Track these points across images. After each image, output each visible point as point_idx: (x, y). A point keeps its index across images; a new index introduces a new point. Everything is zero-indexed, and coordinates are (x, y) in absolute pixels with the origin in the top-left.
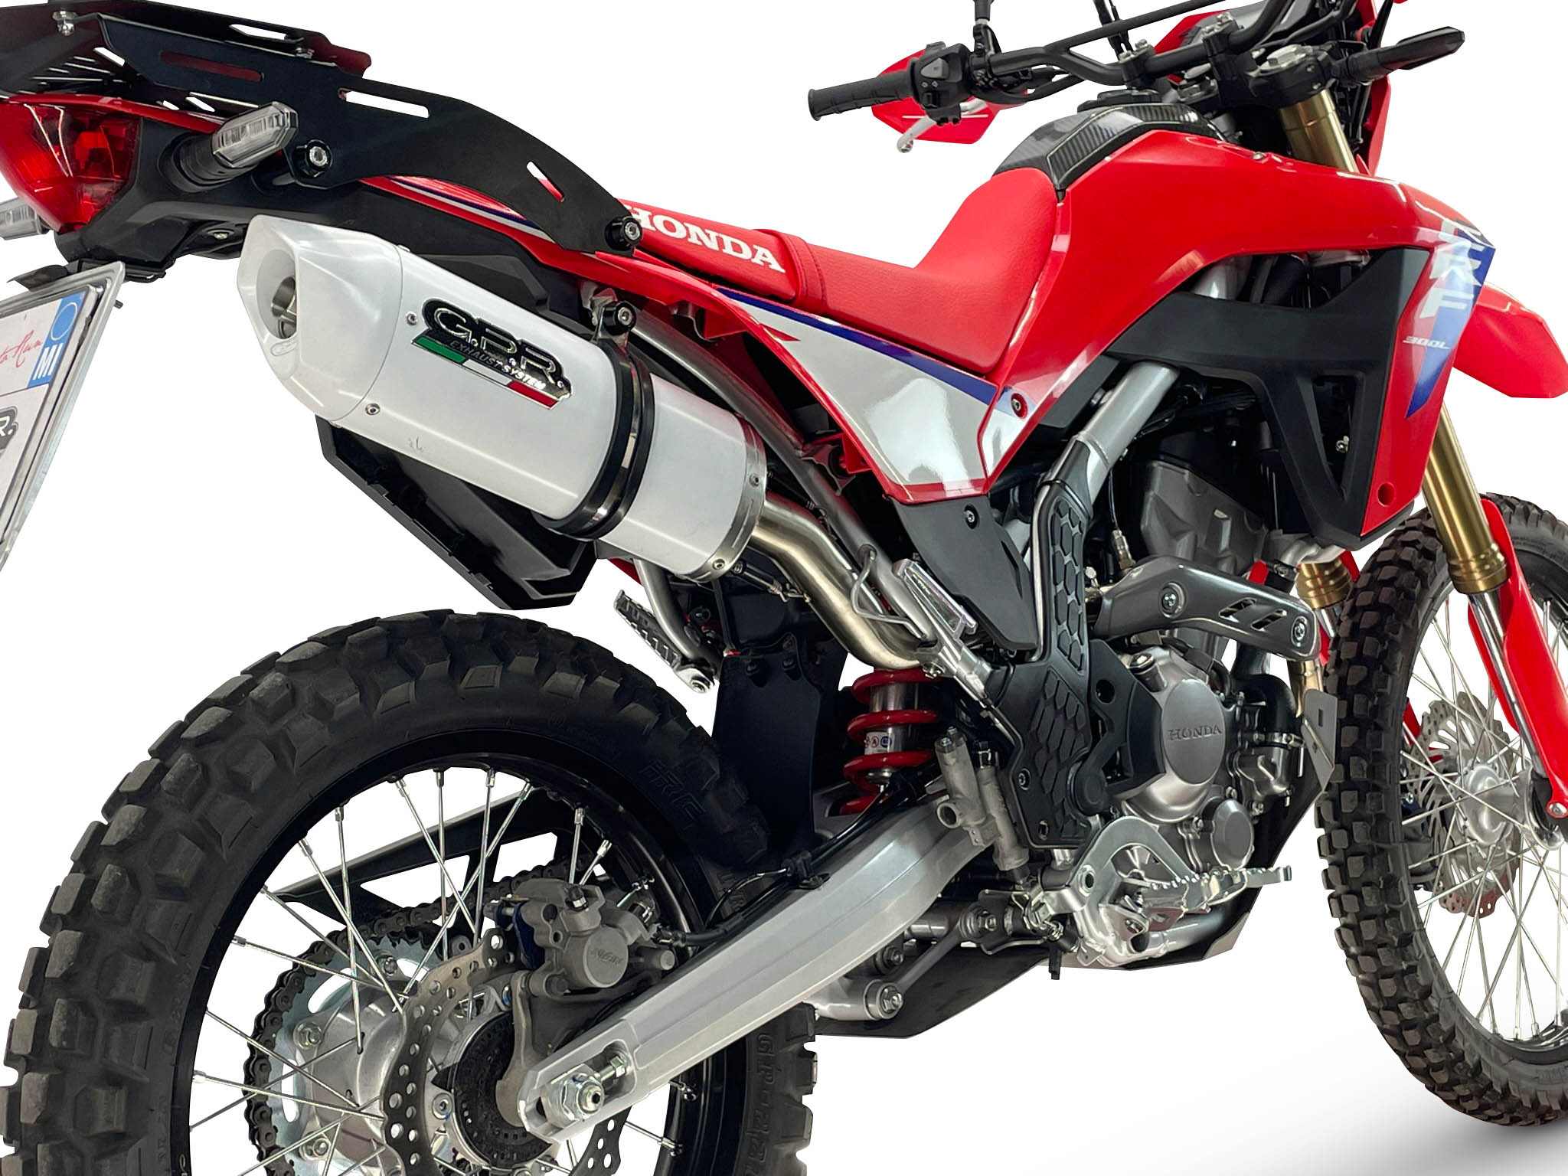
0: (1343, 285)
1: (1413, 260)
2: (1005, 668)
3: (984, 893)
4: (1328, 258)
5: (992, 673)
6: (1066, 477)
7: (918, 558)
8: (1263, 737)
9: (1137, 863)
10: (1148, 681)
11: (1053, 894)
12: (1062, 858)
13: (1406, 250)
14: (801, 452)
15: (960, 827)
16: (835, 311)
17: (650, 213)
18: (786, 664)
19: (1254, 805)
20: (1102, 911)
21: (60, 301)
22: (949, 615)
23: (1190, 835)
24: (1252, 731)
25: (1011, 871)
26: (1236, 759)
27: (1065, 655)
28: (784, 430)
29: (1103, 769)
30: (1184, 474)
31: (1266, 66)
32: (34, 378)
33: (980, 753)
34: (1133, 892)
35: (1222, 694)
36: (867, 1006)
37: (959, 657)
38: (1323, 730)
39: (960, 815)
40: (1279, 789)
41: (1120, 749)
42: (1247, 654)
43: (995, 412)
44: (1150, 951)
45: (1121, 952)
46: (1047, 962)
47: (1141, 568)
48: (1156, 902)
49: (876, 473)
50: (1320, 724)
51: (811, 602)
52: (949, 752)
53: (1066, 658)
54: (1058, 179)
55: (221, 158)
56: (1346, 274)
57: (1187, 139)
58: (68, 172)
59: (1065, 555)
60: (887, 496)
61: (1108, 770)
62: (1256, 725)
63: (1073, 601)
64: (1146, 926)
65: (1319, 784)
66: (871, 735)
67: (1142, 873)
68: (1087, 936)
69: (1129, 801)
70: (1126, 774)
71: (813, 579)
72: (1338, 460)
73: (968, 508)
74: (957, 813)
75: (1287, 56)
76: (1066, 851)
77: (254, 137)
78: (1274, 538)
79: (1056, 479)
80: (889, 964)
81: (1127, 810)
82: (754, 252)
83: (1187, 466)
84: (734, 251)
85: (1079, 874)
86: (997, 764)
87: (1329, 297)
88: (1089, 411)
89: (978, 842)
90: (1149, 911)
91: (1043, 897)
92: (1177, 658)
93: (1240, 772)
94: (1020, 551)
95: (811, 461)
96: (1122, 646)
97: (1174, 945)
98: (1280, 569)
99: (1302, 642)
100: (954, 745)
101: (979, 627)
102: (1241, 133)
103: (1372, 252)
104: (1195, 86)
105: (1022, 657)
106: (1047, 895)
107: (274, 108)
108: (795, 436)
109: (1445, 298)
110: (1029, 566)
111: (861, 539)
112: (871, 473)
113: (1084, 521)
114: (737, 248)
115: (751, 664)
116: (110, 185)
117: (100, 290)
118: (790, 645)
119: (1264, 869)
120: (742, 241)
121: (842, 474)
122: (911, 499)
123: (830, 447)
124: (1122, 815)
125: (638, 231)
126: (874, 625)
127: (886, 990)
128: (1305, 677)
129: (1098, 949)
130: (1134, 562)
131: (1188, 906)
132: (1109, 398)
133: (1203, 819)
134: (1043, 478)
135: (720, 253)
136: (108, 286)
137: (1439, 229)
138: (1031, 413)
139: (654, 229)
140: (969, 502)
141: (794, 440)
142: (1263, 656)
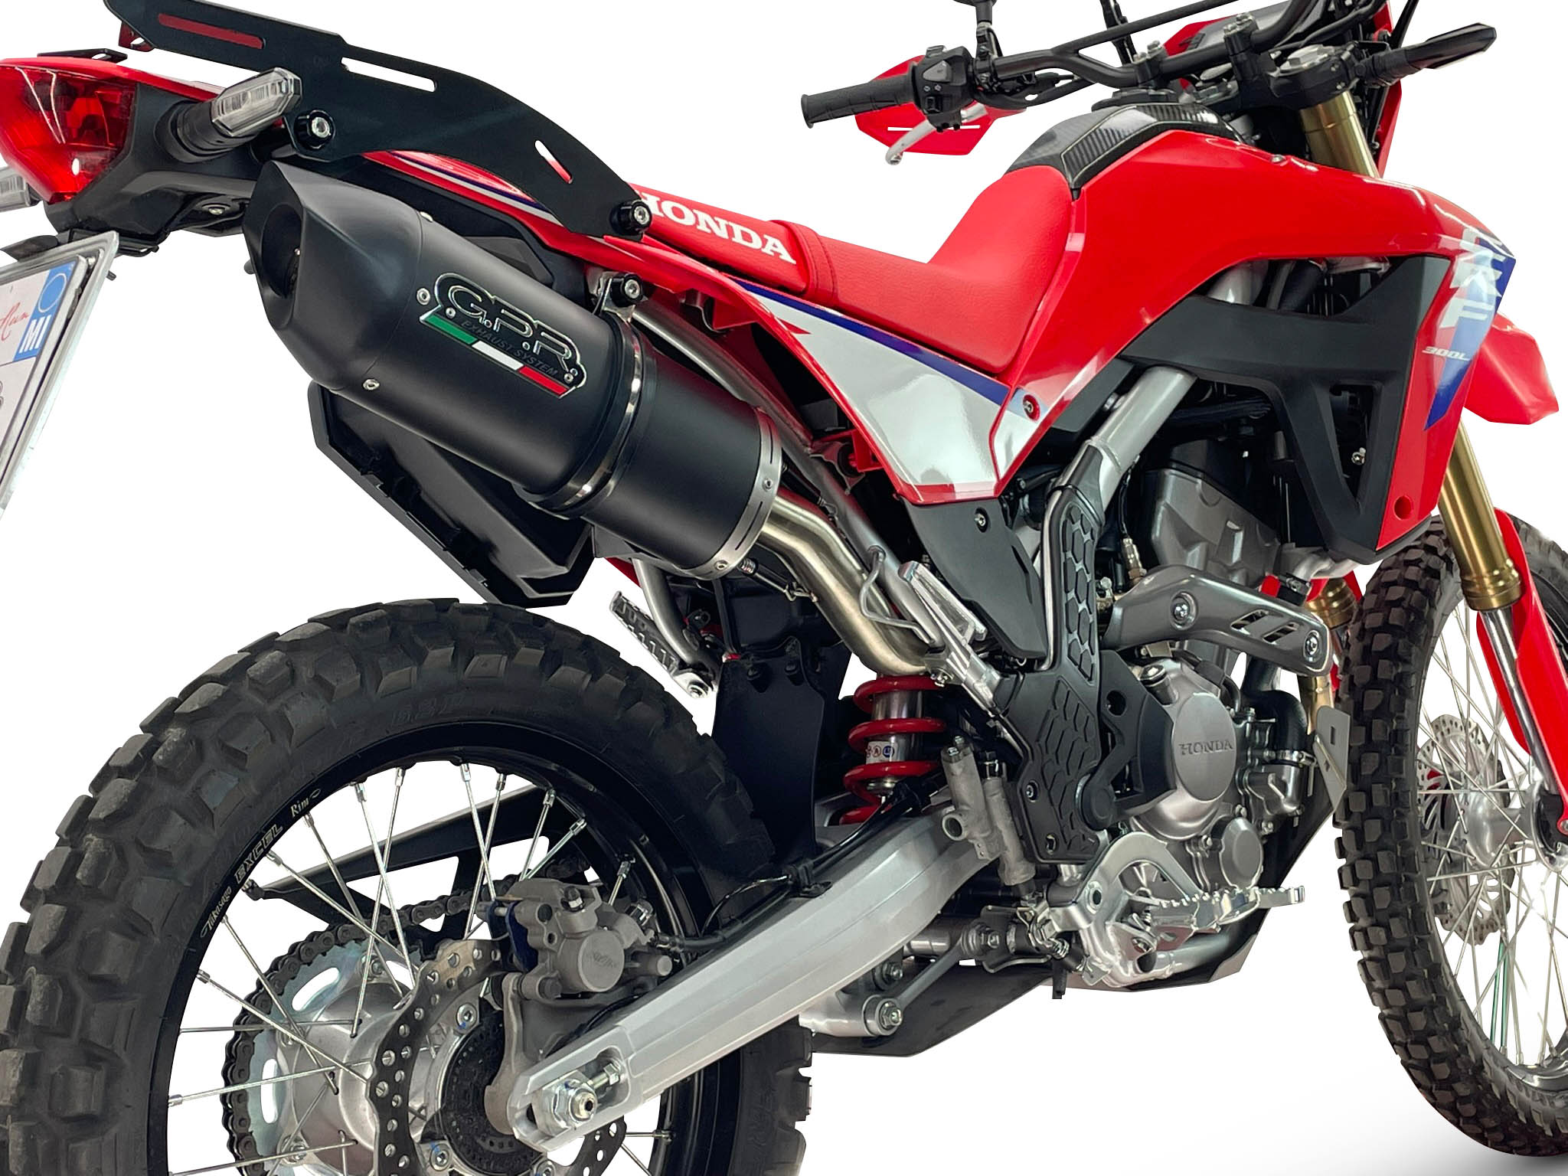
0: (1362, 292)
1: (1434, 268)
2: (1015, 676)
3: (987, 909)
4: (1346, 265)
5: (1001, 682)
6: (1078, 482)
7: (928, 560)
8: (1274, 755)
9: (1144, 881)
10: (1158, 693)
11: (1059, 911)
12: (1068, 873)
13: (1427, 259)
14: (809, 449)
15: (966, 840)
16: (844, 304)
17: (658, 199)
18: (788, 669)
19: (1263, 824)
20: (1109, 929)
21: (48, 272)
22: (957, 619)
23: (1198, 854)
24: (1262, 748)
25: (1016, 885)
26: (1246, 777)
27: (1076, 664)
28: (792, 426)
29: (1112, 783)
30: (1196, 483)
31: (1286, 66)
32: (21, 351)
33: (987, 763)
34: (1141, 910)
35: (1232, 710)
36: (865, 1022)
37: (968, 663)
38: (1335, 749)
39: (966, 826)
40: (1289, 808)
41: (1130, 764)
42: (1258, 669)
43: (1007, 413)
44: (1156, 972)
45: (1127, 972)
46: (1051, 981)
47: (1152, 578)
48: (1165, 920)
49: (887, 470)
50: (1332, 742)
51: (818, 601)
52: (956, 761)
53: (1077, 667)
54: (1073, 178)
55: (221, 127)
56: (1365, 281)
57: (1207, 140)
58: (60, 138)
59: (1077, 562)
60: (898, 495)
61: (1117, 783)
62: (1267, 742)
63: (1084, 609)
64: (1154, 945)
65: (1330, 803)
66: (872, 745)
67: (1149, 892)
68: (1092, 953)
69: (1137, 818)
70: (1135, 789)
71: (822, 578)
72: (1355, 473)
73: (980, 511)
74: (962, 824)
75: (1309, 56)
76: (1073, 866)
77: (256, 104)
78: (1285, 552)
79: (1067, 485)
80: (889, 979)
81: (1136, 826)
82: (765, 242)
83: (1200, 475)
84: (745, 239)
85: (1087, 890)
86: (1004, 775)
87: (1348, 304)
88: (1101, 417)
89: (984, 855)
90: (1158, 930)
91: (1049, 913)
92: (1188, 670)
93: (1249, 790)
94: (1030, 556)
95: (820, 459)
96: (1132, 656)
97: (1179, 967)
98: (1293, 583)
99: (1313, 657)
100: (961, 755)
101: (989, 633)
102: (1257, 137)
103: (1392, 260)
104: (1213, 87)
105: (1032, 664)
106: (1053, 911)
107: (276, 74)
108: (805, 432)
109: (1465, 308)
110: (1039, 572)
111: (871, 540)
112: (882, 472)
113: (1097, 529)
114: (746, 237)
115: (752, 669)
116: (103, 154)
117: (92, 261)
118: (793, 649)
119: (1274, 890)
120: (752, 229)
121: (852, 472)
122: (922, 500)
123: (839, 444)
124: (1130, 831)
125: (647, 216)
126: (882, 629)
127: (887, 1005)
128: (1317, 694)
129: (1104, 968)
130: (1145, 571)
131: (1198, 925)
132: (1123, 402)
133: (1212, 837)
134: (1054, 483)
135: (729, 242)
136: (101, 256)
137: (1460, 237)
138: (1043, 416)
139: (661, 215)
140: (980, 505)
141: (802, 436)
142: (1275, 670)
